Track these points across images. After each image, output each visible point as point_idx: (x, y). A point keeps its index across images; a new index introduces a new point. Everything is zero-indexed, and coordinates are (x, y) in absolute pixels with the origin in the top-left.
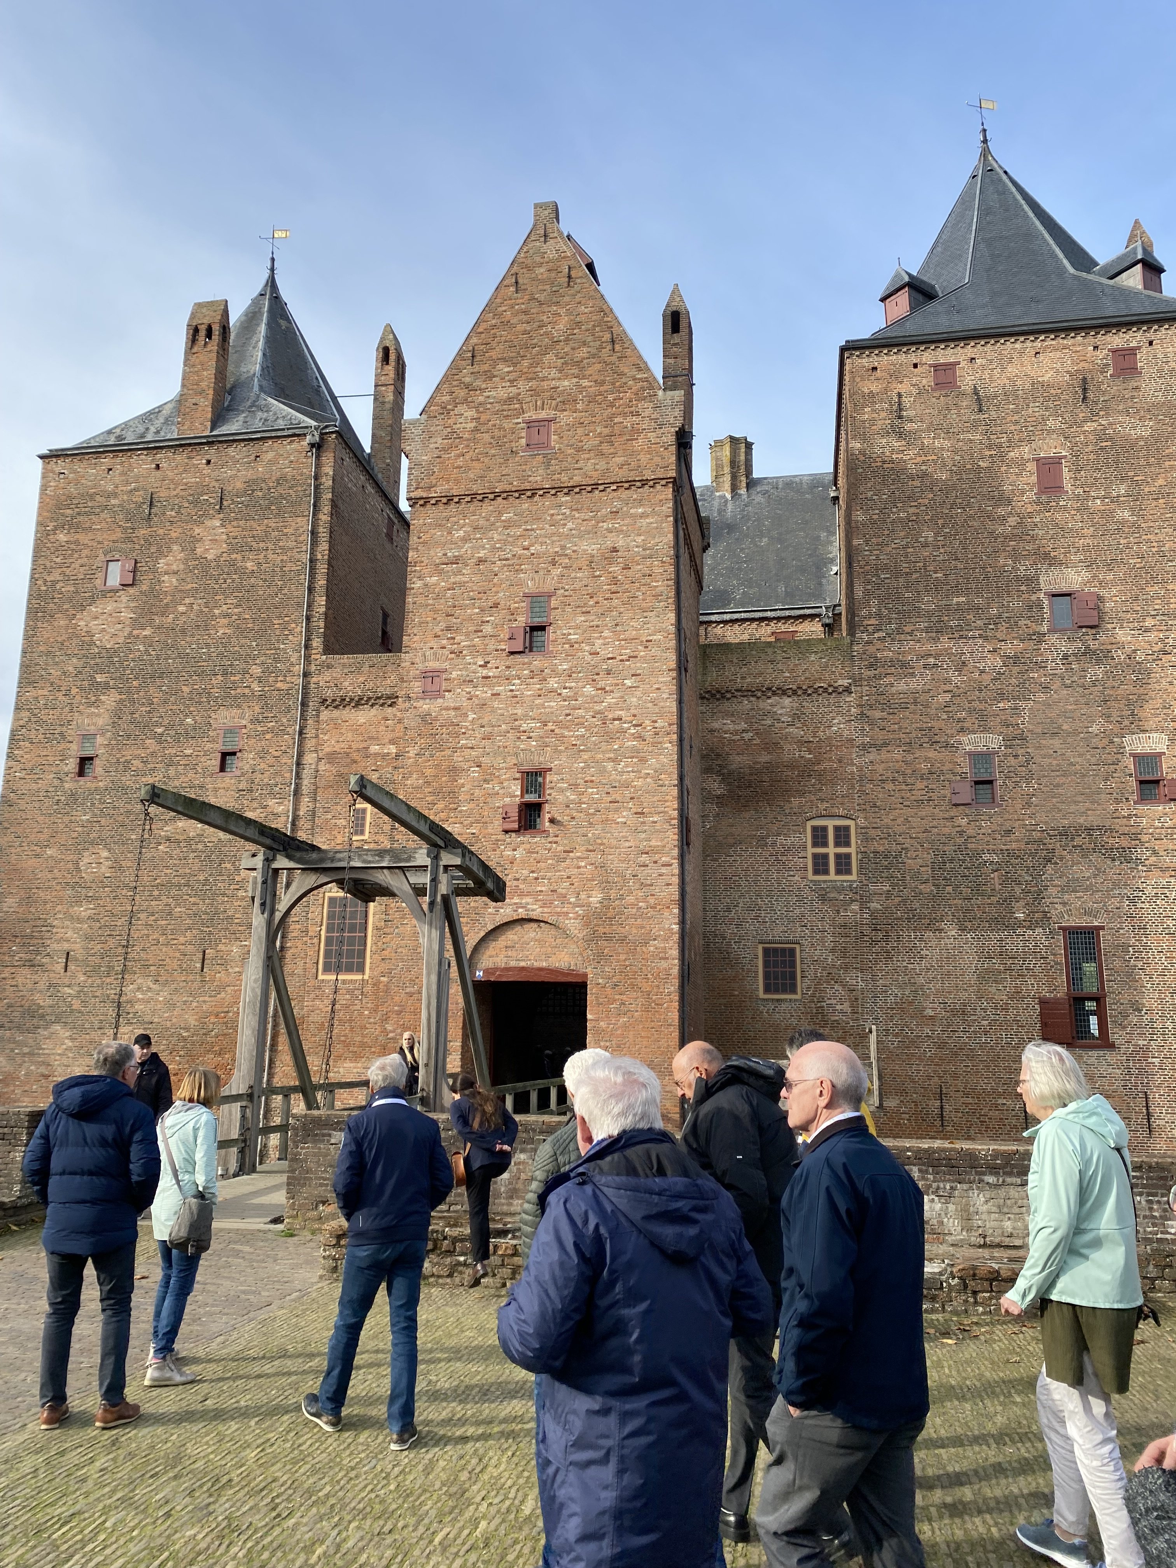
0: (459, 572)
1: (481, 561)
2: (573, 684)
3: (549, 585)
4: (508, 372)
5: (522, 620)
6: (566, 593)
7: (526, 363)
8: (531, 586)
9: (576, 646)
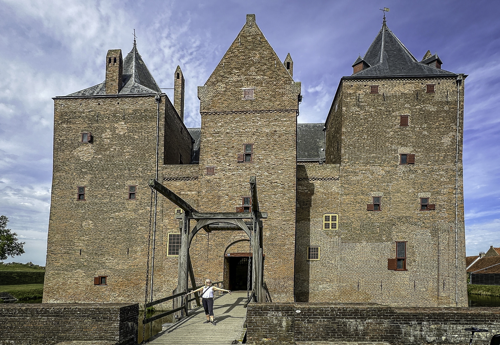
0: (219, 136)
1: (227, 133)
2: (260, 172)
3: (252, 141)
4: (238, 72)
5: (243, 152)
6: (258, 144)
7: (244, 70)
8: (245, 142)
9: (262, 160)
